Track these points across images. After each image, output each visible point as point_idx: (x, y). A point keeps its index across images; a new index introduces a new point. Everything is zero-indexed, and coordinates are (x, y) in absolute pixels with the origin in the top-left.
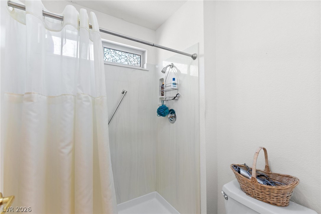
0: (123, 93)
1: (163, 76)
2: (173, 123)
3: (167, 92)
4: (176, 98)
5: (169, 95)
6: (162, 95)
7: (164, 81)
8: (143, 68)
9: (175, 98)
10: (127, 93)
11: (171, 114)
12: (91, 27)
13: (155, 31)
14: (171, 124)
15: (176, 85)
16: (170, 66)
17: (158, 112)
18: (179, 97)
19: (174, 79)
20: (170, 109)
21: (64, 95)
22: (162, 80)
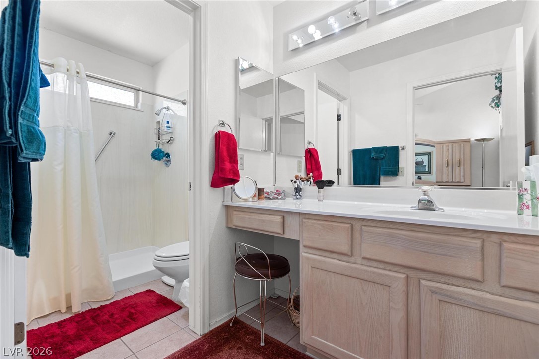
0: (110, 134)
1: (159, 118)
2: (168, 167)
3: (164, 136)
4: (171, 141)
5: (165, 138)
6: (159, 139)
7: (161, 123)
8: (137, 107)
9: (169, 141)
10: (115, 134)
11: (167, 158)
12: (78, 73)
13: (152, 66)
14: (167, 168)
15: (171, 129)
16: (165, 108)
17: (152, 156)
18: (173, 140)
19: (168, 122)
20: (165, 153)
21: (56, 126)
22: (159, 122)
